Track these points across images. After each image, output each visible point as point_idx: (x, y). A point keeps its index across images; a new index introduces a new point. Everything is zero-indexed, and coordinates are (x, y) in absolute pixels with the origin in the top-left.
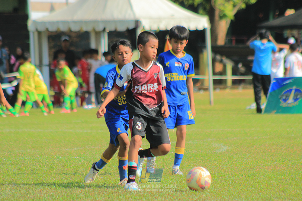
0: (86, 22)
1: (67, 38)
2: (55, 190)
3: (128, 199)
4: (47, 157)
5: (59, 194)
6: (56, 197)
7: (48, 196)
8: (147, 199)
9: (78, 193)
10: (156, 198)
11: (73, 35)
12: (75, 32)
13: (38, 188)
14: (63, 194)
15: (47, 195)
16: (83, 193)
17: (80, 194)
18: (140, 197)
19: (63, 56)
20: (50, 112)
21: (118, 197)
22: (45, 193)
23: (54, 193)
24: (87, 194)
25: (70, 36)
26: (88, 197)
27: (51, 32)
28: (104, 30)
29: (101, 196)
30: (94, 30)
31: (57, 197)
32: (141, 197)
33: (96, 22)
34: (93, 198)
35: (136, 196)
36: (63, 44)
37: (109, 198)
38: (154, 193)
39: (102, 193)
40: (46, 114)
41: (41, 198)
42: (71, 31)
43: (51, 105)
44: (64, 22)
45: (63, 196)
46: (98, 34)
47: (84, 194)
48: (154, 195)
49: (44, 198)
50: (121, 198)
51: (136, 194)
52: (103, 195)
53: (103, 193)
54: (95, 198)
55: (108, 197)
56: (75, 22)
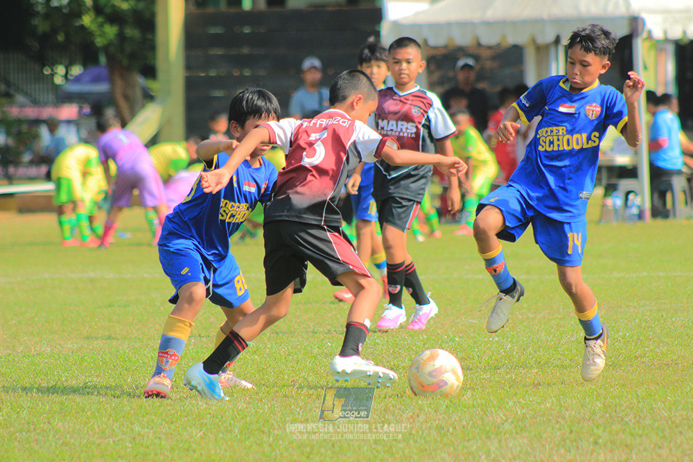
0: (515, 24)
1: (470, 62)
2: (445, 414)
3: (617, 435)
4: (425, 337)
5: (454, 423)
6: (448, 431)
7: (430, 428)
8: (662, 434)
9: (499, 420)
10: (681, 432)
11: (486, 54)
12: (490, 48)
13: (407, 410)
14: (465, 423)
15: (428, 425)
16: (510, 421)
17: (503, 424)
18: (644, 431)
19: (464, 103)
20: (431, 233)
21: (593, 430)
22: (422, 421)
23: (445, 422)
24: (520, 423)
25: (476, 58)
26: (521, 430)
27: (435, 48)
28: (557, 41)
29: (553, 429)
30: (534, 41)
31: (451, 430)
32: (646, 431)
33: (539, 22)
34: (534, 434)
35: (634, 429)
36: (461, 76)
37: (571, 432)
38: (678, 421)
39: (554, 422)
40: (421, 238)
41: (414, 432)
42: (479, 45)
43: (434, 216)
44: (463, 25)
45: (464, 427)
46: (542, 51)
47: (512, 422)
48: (677, 427)
49: (421, 433)
50: (600, 431)
51: (634, 424)
52: (557, 426)
53: (558, 422)
54: (540, 434)
55: (568, 430)
56: (488, 24)
